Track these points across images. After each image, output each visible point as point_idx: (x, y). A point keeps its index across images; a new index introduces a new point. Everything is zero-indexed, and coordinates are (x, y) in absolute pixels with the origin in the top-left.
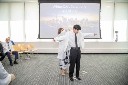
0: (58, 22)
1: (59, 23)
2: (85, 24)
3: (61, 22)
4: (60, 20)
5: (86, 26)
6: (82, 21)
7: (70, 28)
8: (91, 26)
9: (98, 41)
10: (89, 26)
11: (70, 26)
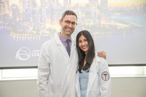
0: (7, 12)
1: (11, 15)
2: (99, 17)
3: (15, 10)
4: (14, 5)
5: (102, 23)
6: (87, 6)
7: (50, 30)
8: (118, 24)
9: (143, 72)
10: (113, 23)
11: (48, 25)
